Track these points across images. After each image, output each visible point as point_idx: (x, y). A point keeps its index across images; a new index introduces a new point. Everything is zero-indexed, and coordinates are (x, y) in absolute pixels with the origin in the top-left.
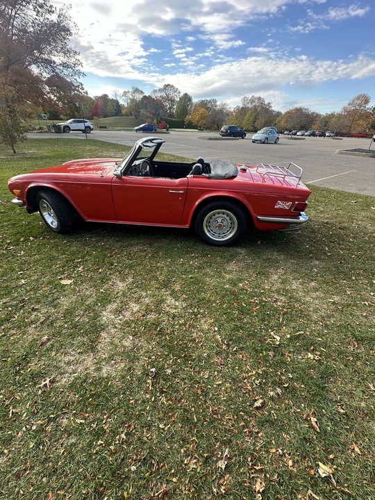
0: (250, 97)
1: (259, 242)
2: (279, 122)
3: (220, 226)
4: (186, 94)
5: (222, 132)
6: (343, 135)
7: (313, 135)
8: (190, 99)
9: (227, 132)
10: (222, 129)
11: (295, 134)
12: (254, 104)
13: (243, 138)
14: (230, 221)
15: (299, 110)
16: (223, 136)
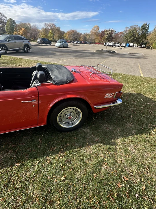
0: (48, 23)
1: (94, 119)
2: (65, 37)
3: (70, 118)
4: (11, 19)
5: (38, 42)
6: (93, 43)
7: (81, 43)
8: (14, 22)
9: (41, 41)
10: (38, 40)
11: (74, 43)
12: (51, 27)
13: (50, 45)
14: (75, 113)
15: (73, 31)
16: (40, 44)
